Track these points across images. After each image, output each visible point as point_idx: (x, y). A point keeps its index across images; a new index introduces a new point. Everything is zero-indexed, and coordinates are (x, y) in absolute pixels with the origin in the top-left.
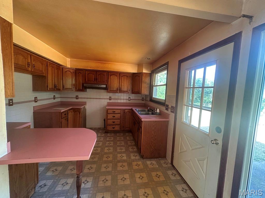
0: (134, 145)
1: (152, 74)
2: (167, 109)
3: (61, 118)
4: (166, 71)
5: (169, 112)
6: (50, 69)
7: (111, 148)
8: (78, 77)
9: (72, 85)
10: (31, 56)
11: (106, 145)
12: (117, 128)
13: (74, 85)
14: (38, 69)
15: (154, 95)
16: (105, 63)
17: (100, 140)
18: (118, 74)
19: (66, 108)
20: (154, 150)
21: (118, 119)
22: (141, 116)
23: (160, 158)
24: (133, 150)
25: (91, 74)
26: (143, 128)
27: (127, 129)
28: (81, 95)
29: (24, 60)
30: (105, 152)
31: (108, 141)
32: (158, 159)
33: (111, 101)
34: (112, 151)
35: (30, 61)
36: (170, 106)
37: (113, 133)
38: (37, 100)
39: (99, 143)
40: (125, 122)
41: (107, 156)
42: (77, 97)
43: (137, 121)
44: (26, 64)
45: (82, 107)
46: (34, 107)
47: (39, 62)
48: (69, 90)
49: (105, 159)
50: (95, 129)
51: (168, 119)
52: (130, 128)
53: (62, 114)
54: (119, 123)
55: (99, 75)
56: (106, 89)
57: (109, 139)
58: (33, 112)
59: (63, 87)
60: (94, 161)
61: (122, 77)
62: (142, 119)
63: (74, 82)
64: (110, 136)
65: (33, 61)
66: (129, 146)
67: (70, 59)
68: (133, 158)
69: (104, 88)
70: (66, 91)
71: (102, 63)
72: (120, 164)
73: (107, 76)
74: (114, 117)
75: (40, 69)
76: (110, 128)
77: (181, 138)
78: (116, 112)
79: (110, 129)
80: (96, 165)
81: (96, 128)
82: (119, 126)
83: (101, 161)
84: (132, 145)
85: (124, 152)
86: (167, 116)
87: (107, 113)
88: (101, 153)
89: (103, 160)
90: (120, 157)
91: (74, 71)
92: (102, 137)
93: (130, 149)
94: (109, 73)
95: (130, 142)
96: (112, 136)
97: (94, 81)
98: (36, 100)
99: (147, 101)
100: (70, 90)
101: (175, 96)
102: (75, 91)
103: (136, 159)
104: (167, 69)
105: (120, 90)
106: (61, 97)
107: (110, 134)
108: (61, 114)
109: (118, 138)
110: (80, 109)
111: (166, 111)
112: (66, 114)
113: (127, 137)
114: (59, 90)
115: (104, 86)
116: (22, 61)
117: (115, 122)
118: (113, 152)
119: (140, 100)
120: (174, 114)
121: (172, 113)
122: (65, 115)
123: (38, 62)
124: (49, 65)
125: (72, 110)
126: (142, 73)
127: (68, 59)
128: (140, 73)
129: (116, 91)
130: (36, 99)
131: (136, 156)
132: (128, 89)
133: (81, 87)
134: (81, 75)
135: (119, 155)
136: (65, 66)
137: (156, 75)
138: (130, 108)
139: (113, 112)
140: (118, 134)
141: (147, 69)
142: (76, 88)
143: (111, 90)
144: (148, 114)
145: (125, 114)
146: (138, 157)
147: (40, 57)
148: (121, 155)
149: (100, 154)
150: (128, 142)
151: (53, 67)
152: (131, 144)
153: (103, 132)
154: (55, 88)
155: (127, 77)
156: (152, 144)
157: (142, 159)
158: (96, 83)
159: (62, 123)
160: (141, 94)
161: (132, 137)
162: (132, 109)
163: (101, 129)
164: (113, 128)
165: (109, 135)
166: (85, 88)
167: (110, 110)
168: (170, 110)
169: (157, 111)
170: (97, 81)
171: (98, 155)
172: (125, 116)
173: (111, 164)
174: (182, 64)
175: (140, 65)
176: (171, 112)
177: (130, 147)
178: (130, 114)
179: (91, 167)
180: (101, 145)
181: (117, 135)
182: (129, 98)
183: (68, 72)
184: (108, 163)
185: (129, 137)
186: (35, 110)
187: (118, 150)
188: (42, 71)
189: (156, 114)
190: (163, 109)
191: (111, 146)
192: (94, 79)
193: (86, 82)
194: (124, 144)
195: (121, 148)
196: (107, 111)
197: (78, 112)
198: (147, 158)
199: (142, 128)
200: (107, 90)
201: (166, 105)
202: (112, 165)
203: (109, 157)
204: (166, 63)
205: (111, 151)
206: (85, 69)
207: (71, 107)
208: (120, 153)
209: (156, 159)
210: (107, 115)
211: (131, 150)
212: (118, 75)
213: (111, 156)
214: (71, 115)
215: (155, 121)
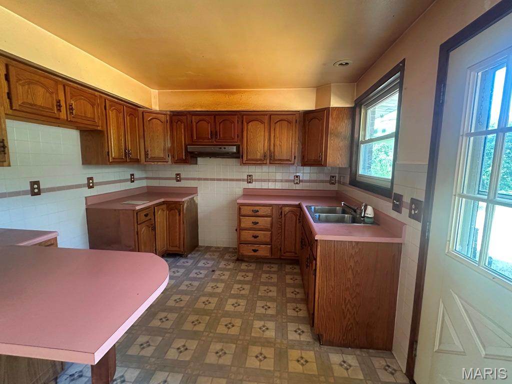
0: (302, 300)
1: (358, 110)
2: (397, 208)
3: (137, 222)
4: (397, 95)
5: (403, 216)
6: (112, 115)
7: (243, 302)
8: (177, 132)
9: (164, 150)
10: (64, 86)
11: (232, 292)
12: (264, 251)
13: (170, 150)
14: (83, 115)
15: (364, 168)
16: (233, 93)
17: (221, 278)
18: (267, 117)
19: (151, 201)
20: (352, 323)
21: (266, 230)
22: (316, 226)
23: (371, 351)
24: (296, 314)
25: (205, 122)
26: (318, 259)
27: (287, 254)
28: (187, 171)
29: (48, 95)
30: (226, 311)
31: (240, 282)
32: (365, 350)
33: (251, 186)
34: (243, 310)
35: (62, 98)
36: (406, 199)
37: (254, 262)
38: (92, 183)
39: (218, 285)
40: (283, 238)
41: (228, 320)
42: (178, 178)
43: (307, 238)
44: (53, 105)
45: (183, 200)
46: (86, 198)
47: (84, 100)
48: (159, 160)
49: (221, 329)
50: (218, 250)
51: (401, 237)
52: (296, 254)
53: (138, 215)
54: (269, 240)
55: (221, 123)
56: (238, 155)
57: (242, 279)
58: (86, 209)
59: (146, 154)
60: (195, 332)
61: (275, 123)
62: (316, 234)
63: (169, 145)
64: (248, 271)
65: (71, 98)
66: (290, 300)
67: (157, 91)
68: (293, 336)
69: (233, 153)
70: (153, 163)
71: (226, 93)
72: (255, 350)
73: (240, 123)
74: (256, 223)
75: (89, 116)
76: (247, 251)
77: (442, 306)
78: (260, 213)
79: (245, 253)
80: (196, 342)
81: (219, 248)
82: (269, 246)
83: (211, 335)
84: (295, 300)
85: (272, 316)
86: (395, 229)
87: (240, 215)
88: (216, 311)
89: (217, 331)
90: (259, 329)
91: (168, 118)
92: (228, 270)
93: (288, 311)
94: (244, 117)
95: (292, 289)
96: (251, 271)
97: (212, 138)
98: (90, 183)
99: (344, 184)
100: (161, 160)
101: (426, 167)
102: (172, 164)
103: (300, 342)
104: (400, 86)
105: (271, 159)
106: (147, 178)
107: (247, 264)
108: (135, 214)
109: (264, 276)
110: (181, 203)
111: (394, 214)
112: (148, 214)
113: (288, 277)
114: (136, 161)
115: (234, 149)
116: (43, 98)
117: (258, 236)
118: (245, 312)
119: (326, 182)
120: (419, 225)
121: (413, 220)
122: (146, 215)
123: (82, 100)
124: (111, 106)
125: (164, 206)
126: (328, 109)
127: (154, 92)
128: (322, 110)
129: (260, 160)
130: (91, 181)
131: (303, 332)
132: (293, 154)
133: (182, 153)
134: (183, 126)
135: (258, 324)
136: (147, 108)
137: (369, 112)
138: (297, 203)
139: (253, 211)
140: (265, 267)
141: (342, 97)
142: (173, 157)
143: (249, 157)
144: (340, 221)
145: (283, 218)
146: (306, 338)
147: (86, 89)
148: (262, 323)
149: (213, 315)
150: (289, 290)
151: (118, 111)
152: (294, 296)
153: (233, 258)
154: (126, 156)
155: (289, 122)
156: (348, 306)
157: (317, 344)
158: (215, 143)
159: (139, 233)
160: (325, 165)
161: (299, 278)
162: (299, 206)
163: (230, 250)
164: (255, 251)
165: (244, 266)
166: (192, 157)
167: (246, 207)
168: (408, 211)
169: (367, 212)
170: (216, 138)
171: (208, 318)
172: (283, 221)
173: (234, 346)
174: (453, 54)
175: (321, 88)
176: (411, 216)
177: (288, 304)
178: (296, 218)
179: (184, 346)
180: (219, 290)
181: (264, 269)
182: (297, 176)
183: (155, 120)
184: (227, 342)
185: (292, 277)
186: (88, 204)
187: (259, 310)
188: (94, 119)
189: (364, 222)
190: (386, 206)
191: (242, 296)
192: (210, 133)
193: (193, 142)
194: (275, 294)
195: (268, 304)
196: (240, 209)
197: (177, 211)
198: (331, 343)
199: (316, 260)
200: (239, 158)
201: (394, 193)
202: (235, 349)
203: (233, 326)
204: (398, 64)
205: (241, 309)
206: (189, 112)
207: (162, 200)
208: (262, 317)
209: (358, 352)
210: (239, 218)
211: (290, 312)
212: (266, 121)
213: (238, 322)
214: (161, 218)
215: (357, 243)
